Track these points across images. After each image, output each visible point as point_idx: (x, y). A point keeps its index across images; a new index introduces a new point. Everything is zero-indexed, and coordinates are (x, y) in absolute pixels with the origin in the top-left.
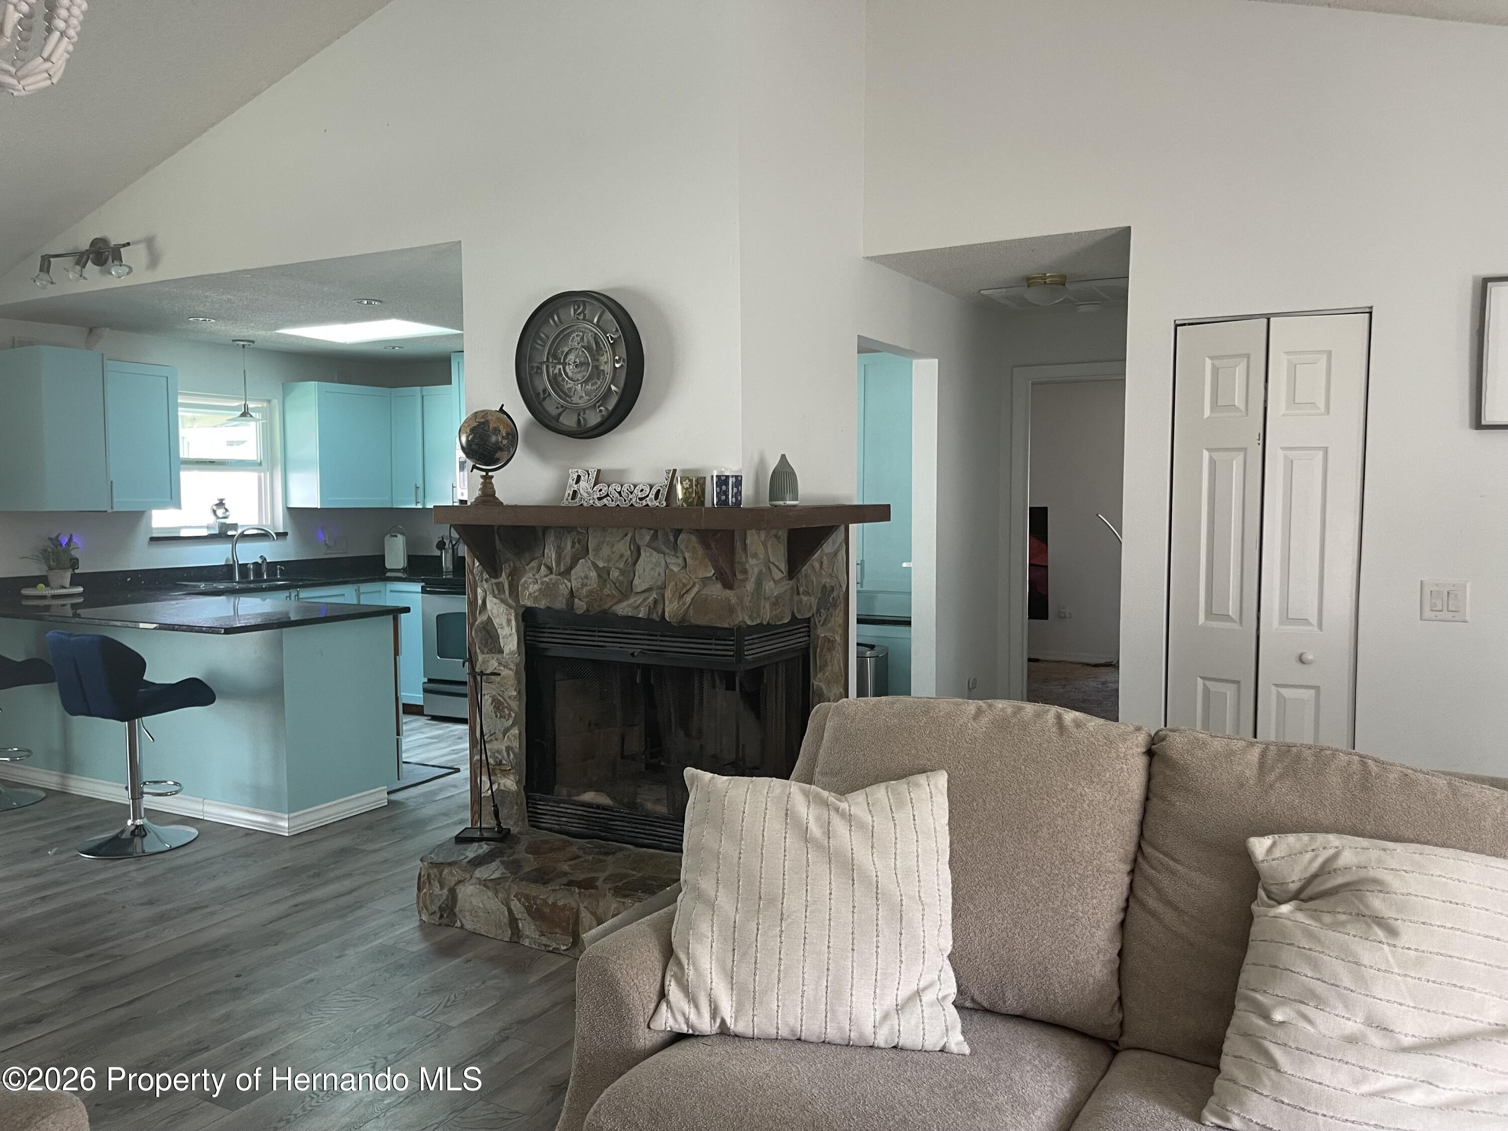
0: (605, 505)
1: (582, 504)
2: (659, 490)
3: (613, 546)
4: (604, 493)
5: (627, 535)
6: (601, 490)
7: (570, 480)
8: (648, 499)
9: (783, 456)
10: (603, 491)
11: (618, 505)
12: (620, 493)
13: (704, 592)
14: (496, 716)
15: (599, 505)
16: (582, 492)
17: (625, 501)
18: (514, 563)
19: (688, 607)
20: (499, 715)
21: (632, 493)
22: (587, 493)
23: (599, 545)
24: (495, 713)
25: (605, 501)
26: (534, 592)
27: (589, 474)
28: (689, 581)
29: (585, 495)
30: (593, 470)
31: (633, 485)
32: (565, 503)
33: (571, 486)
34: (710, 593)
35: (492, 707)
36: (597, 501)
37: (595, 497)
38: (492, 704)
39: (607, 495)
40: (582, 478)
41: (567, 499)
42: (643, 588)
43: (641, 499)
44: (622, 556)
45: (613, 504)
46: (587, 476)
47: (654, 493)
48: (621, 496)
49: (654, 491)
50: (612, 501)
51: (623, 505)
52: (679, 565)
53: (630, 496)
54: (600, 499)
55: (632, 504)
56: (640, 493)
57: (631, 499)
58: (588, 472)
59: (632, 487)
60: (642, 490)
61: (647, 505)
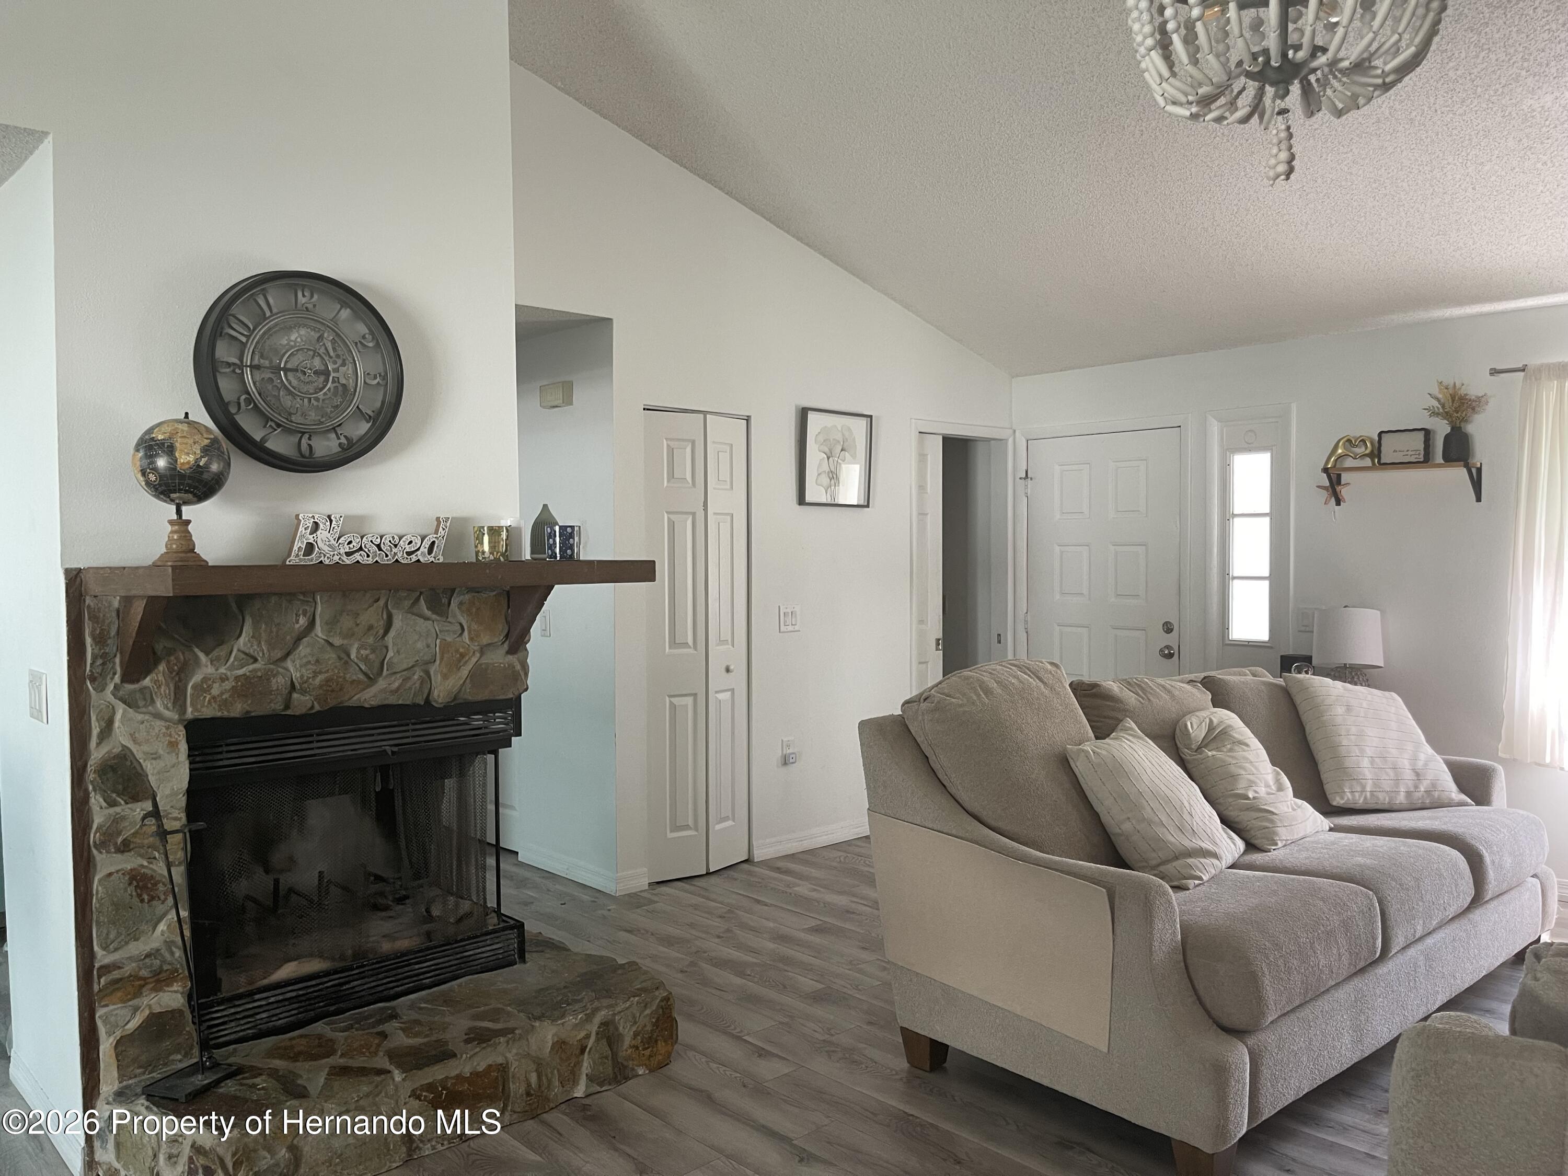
0: (358, 562)
1: (321, 562)
2: (433, 543)
3: (357, 615)
4: (355, 545)
5: (378, 600)
6: (350, 543)
7: (301, 529)
8: (419, 553)
9: (545, 506)
10: (354, 543)
11: (377, 562)
12: (379, 546)
13: (483, 661)
14: (142, 901)
15: (348, 562)
16: (321, 544)
17: (387, 556)
18: (183, 653)
19: (464, 682)
20: (146, 897)
21: (396, 546)
22: (330, 546)
23: (335, 616)
24: (139, 896)
25: (357, 557)
26: (222, 694)
27: (331, 521)
28: (468, 650)
29: (326, 549)
30: (338, 516)
31: (397, 536)
32: (292, 560)
33: (302, 536)
34: (490, 661)
35: (130, 889)
36: (344, 558)
37: (342, 551)
38: (130, 884)
39: (361, 549)
40: (321, 526)
41: (297, 555)
42: (405, 666)
43: (409, 554)
44: (371, 628)
45: (370, 561)
46: (328, 523)
47: (427, 546)
48: (380, 549)
49: (427, 543)
50: (368, 556)
51: (385, 561)
52: (455, 632)
53: (394, 550)
54: (348, 554)
55: (397, 560)
56: (407, 546)
57: (395, 554)
58: (329, 517)
59: (396, 538)
60: (410, 542)
61: (418, 561)
